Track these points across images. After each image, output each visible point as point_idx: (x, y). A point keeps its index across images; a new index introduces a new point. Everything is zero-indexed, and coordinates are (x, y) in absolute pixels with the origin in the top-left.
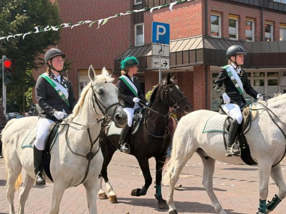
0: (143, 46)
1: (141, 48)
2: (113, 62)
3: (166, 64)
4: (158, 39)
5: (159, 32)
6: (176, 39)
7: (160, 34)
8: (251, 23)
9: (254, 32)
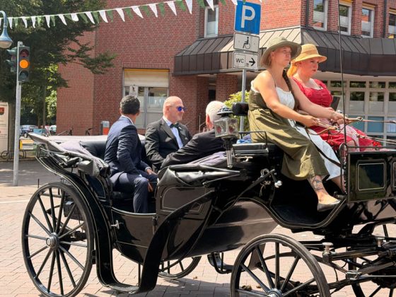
2: (172, 59)
3: (254, 62)
4: (243, 26)
7: (247, 18)
8: (370, 11)
9: (372, 25)
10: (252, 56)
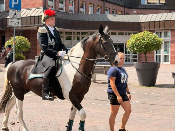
0: (4, 12)
1: (3, 13)
3: (19, 23)
4: (13, 7)
5: (14, 2)
6: (26, 8)
7: (15, 3)
8: (73, 2)
9: (74, 8)
10: (18, 20)
